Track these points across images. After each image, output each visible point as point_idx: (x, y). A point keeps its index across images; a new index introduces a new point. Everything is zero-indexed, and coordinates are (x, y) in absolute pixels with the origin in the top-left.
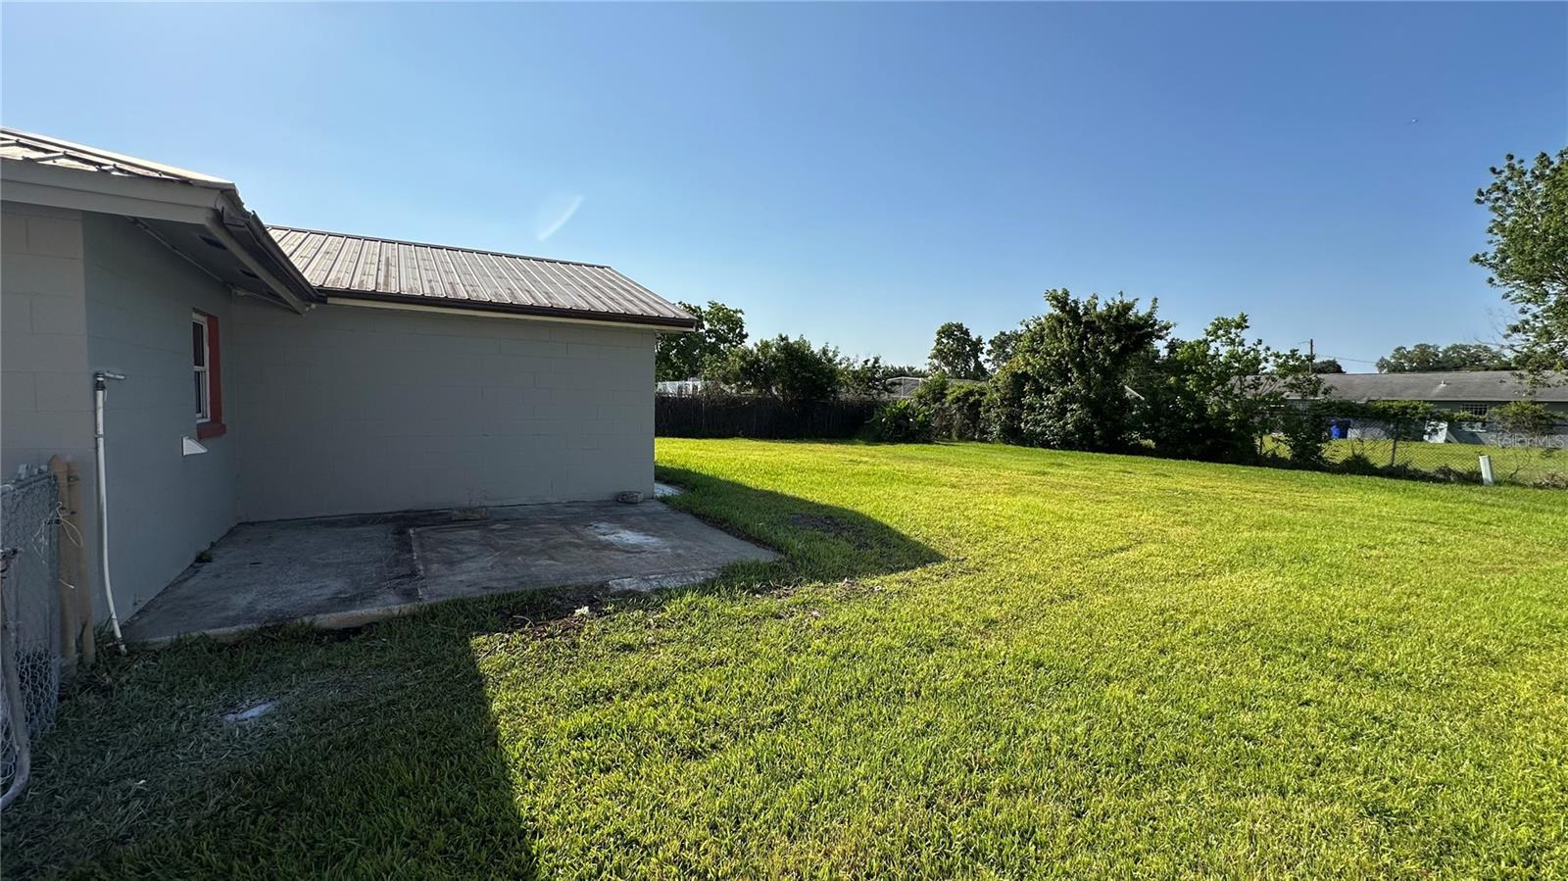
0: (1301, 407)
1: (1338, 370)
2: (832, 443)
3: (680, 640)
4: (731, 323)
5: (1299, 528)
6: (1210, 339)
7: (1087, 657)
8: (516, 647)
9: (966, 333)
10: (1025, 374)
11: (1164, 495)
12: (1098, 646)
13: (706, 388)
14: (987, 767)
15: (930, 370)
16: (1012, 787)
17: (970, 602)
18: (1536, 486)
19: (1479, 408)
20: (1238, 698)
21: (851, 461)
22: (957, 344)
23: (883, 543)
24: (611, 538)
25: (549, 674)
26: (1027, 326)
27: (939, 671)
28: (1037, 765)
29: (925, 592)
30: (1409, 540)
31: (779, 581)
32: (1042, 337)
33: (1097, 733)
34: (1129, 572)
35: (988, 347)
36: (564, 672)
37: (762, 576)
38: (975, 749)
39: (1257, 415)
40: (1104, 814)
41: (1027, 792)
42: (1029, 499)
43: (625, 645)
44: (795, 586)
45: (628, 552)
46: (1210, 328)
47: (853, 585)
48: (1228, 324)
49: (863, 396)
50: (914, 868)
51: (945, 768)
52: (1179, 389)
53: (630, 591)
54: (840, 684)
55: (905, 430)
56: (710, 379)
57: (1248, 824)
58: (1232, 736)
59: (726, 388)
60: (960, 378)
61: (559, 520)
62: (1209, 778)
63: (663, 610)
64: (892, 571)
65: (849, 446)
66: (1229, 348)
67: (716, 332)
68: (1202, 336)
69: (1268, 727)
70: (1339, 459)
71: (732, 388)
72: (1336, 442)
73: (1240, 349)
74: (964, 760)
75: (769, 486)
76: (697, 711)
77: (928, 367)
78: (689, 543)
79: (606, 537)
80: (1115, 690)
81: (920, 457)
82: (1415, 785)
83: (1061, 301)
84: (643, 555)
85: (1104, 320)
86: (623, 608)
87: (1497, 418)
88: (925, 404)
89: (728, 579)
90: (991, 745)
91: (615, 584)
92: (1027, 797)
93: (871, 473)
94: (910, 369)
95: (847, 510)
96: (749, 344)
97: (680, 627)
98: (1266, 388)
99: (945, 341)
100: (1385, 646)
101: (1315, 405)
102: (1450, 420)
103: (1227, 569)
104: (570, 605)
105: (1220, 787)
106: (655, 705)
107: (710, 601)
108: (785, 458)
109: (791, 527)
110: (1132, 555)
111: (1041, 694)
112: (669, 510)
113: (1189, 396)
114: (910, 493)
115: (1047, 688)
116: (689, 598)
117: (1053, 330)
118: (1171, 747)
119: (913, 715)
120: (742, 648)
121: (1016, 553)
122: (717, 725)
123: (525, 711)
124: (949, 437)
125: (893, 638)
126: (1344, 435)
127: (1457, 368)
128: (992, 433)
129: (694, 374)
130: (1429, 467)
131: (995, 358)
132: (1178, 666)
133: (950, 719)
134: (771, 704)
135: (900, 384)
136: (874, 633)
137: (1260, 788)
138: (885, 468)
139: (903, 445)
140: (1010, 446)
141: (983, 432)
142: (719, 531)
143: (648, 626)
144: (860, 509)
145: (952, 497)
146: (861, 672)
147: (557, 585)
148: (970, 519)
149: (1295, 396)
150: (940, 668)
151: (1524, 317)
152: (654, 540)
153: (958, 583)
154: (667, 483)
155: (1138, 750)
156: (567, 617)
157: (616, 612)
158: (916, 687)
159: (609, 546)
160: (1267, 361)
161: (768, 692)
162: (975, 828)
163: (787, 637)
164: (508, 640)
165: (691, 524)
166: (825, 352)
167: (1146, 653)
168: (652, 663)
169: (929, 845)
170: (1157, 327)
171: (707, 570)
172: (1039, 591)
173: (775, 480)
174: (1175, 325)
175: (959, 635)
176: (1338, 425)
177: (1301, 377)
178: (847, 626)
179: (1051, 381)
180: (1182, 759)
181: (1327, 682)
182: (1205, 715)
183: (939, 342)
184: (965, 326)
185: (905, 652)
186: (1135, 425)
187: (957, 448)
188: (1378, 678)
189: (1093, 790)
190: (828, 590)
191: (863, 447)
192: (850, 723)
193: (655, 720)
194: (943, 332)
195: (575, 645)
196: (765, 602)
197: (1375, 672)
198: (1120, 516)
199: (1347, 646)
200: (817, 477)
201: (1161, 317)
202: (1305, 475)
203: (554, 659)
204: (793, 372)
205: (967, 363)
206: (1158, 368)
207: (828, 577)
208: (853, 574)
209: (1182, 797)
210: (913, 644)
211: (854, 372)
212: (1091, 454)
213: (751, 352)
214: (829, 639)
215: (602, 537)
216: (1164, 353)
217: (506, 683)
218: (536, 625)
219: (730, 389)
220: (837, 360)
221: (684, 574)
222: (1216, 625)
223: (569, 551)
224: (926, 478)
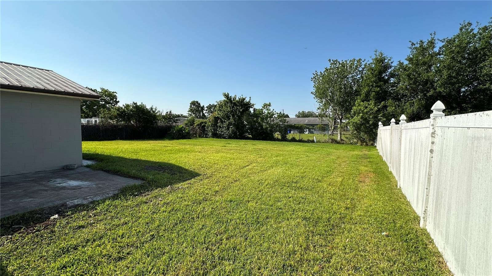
0: (282, 126)
1: (288, 117)
2: (156, 140)
3: (106, 219)
4: (112, 97)
5: (284, 156)
6: (263, 108)
7: (243, 197)
8: (17, 240)
9: (199, 104)
10: (218, 117)
11: (255, 150)
12: (245, 193)
13: (102, 121)
14: (222, 233)
15: (188, 115)
16: (229, 237)
17: (210, 187)
18: (323, 142)
19: (313, 125)
20: (277, 200)
21: (165, 146)
22: (196, 107)
23: (180, 172)
24: (64, 185)
25: (40, 247)
26: (218, 103)
27: (204, 209)
28: (235, 229)
29: (196, 186)
30: (304, 156)
31: (145, 190)
32: (222, 106)
33: (248, 216)
34: (250, 172)
35: (206, 109)
36: (49, 244)
37: (138, 190)
38: (218, 229)
39: (274, 128)
40: (252, 237)
41: (233, 237)
42: (222, 154)
43: (80, 226)
44: (151, 191)
45: (74, 189)
46: (263, 106)
47: (172, 187)
48: (267, 105)
49: (166, 124)
50: (205, 269)
51: (210, 237)
52: (257, 122)
53: (78, 205)
54: (173, 220)
55: (182, 135)
56: (103, 118)
57: (283, 229)
58: (277, 209)
59: (111, 121)
60: (198, 118)
61: (33, 180)
62: (274, 221)
63: (96, 209)
64: (184, 181)
65: (163, 141)
66: (267, 111)
67: (104, 100)
68: (261, 108)
69: (284, 205)
70: (290, 139)
71: (114, 121)
72: (289, 134)
73: (270, 111)
74: (215, 233)
75: (135, 157)
76: (119, 243)
77: (187, 115)
78: (103, 182)
79: (61, 184)
80: (250, 204)
81: (188, 143)
82: (310, 211)
83: (227, 96)
84: (82, 189)
85: (238, 102)
86: (76, 212)
87: (316, 128)
88: (188, 126)
89: (124, 193)
90: (222, 227)
91: (69, 203)
92: (233, 238)
93: (172, 150)
94: (182, 115)
95: (166, 163)
96: (121, 105)
97: (105, 214)
98: (275, 121)
99: (193, 106)
100: (302, 181)
101: (285, 126)
102: (309, 129)
103: (271, 168)
104: (47, 216)
105: (276, 222)
106: (99, 246)
107: (117, 202)
108: (139, 147)
109: (146, 171)
110: (250, 167)
111: (233, 209)
112: (91, 170)
113: (259, 123)
114: (187, 155)
115: (234, 207)
116: (107, 202)
117: (225, 105)
118: (265, 216)
119: (198, 224)
120: (134, 216)
121: (221, 170)
122: (128, 246)
123: (29, 266)
124: (196, 136)
125: (188, 202)
126: (290, 133)
127: (309, 117)
128: (209, 135)
129: (95, 116)
130: (306, 139)
131: (208, 112)
132: (264, 194)
133: (209, 223)
134: (149, 233)
135: (179, 120)
136: (182, 202)
137: (284, 220)
138: (177, 148)
139: (181, 140)
140: (214, 139)
141: (206, 135)
142: (116, 176)
143: (90, 217)
144: (170, 162)
145: (200, 155)
146: (180, 215)
147: (37, 208)
148: (206, 162)
149: (281, 123)
150: (204, 208)
151: (319, 106)
152: (86, 183)
153: (206, 181)
154: (88, 159)
155: (258, 218)
156: (45, 221)
157: (72, 214)
158: (198, 215)
159: (64, 188)
160: (275, 114)
161: (147, 229)
162: (221, 251)
163: (151, 209)
164: (11, 238)
165: (102, 174)
166: (152, 109)
167: (256, 192)
168: (95, 230)
169: (209, 261)
170: (251, 105)
171: (114, 191)
172: (228, 180)
173: (136, 155)
174: (255, 104)
175: (208, 197)
176: (289, 130)
177: (282, 119)
178: (172, 201)
179: (225, 119)
180: (267, 218)
181: (293, 192)
182: (271, 205)
183: (191, 106)
184: (199, 102)
185: (192, 206)
186: (247, 132)
187: (199, 140)
188: (302, 189)
189: (249, 231)
190: (163, 191)
191: (168, 141)
192: (178, 232)
193: (101, 251)
194: (192, 104)
195: (53, 232)
196: (139, 199)
197: (301, 187)
198: (246, 157)
199: (296, 183)
200: (152, 152)
201: (252, 102)
202: (284, 142)
203: (42, 240)
204: (139, 115)
205: (200, 113)
206: (251, 116)
207: (163, 186)
208: (171, 184)
209: (269, 227)
210: (195, 202)
211: (163, 116)
212: (236, 140)
213: (122, 108)
214: (167, 206)
215: (59, 185)
216: (252, 112)
217: (15, 257)
218: (27, 228)
219: (113, 122)
220: (157, 111)
221: (103, 194)
222: (271, 182)
223: (41, 193)
224: (191, 150)
